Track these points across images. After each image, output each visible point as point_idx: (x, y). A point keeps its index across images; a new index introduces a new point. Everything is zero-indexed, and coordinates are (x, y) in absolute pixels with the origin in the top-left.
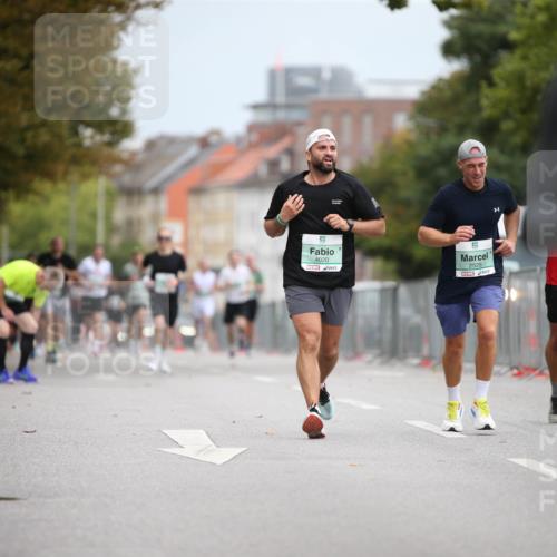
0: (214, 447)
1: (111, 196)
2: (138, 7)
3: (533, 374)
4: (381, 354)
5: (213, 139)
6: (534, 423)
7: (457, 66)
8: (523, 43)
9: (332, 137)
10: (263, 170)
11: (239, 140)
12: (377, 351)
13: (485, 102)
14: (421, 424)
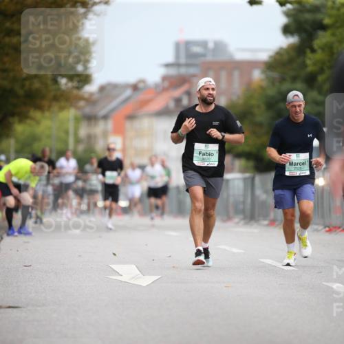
0: (141, 275)
1: (77, 120)
3: (338, 231)
4: (245, 218)
5: (141, 85)
6: (339, 261)
9: (213, 82)
11: (157, 86)
13: (308, 62)
14: (269, 261)
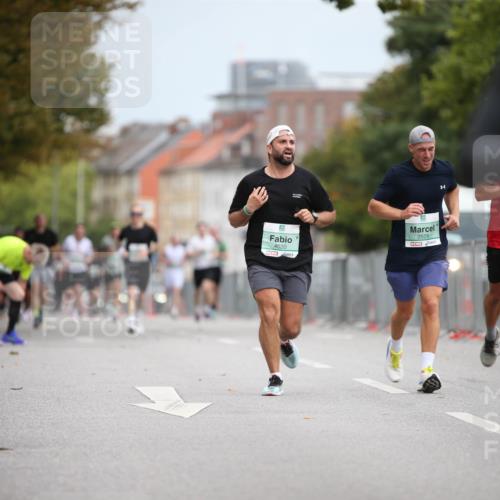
0: (182, 402)
1: (89, 177)
2: (115, 7)
3: (468, 337)
4: (332, 319)
5: (182, 126)
6: (468, 380)
7: (400, 60)
8: (459, 40)
9: (291, 132)
10: (226, 154)
11: (204, 127)
12: (328, 316)
13: (425, 94)
14: (367, 381)
